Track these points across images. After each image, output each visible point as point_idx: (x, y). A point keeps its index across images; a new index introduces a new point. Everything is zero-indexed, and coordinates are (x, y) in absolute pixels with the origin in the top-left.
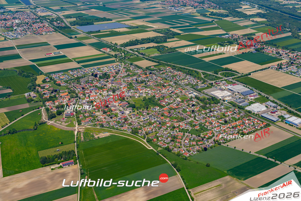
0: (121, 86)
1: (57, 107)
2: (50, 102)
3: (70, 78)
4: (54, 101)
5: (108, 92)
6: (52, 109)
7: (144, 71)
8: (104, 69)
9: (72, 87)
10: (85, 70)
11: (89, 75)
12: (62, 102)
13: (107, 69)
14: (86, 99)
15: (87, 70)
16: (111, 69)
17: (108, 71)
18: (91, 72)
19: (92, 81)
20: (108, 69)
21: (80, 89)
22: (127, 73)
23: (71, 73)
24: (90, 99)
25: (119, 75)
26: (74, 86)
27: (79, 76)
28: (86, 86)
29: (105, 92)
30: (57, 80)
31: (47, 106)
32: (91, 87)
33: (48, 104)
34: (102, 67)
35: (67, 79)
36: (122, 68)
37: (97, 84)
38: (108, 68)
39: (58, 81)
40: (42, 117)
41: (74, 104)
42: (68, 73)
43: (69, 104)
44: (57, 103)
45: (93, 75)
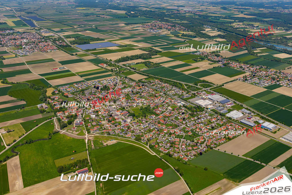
0: (120, 97)
1: (67, 117)
2: (60, 112)
3: (75, 90)
4: (64, 111)
5: (110, 102)
6: (63, 119)
7: (137, 83)
8: (103, 82)
9: (78, 99)
10: (88, 83)
11: (92, 87)
12: (71, 112)
13: (106, 82)
14: (91, 109)
15: (89, 83)
16: (110, 82)
17: (107, 84)
18: (93, 85)
19: (95, 93)
20: (107, 82)
21: (85, 100)
22: (123, 85)
23: (76, 86)
24: (95, 109)
25: (117, 87)
26: (80, 98)
27: (83, 88)
28: (90, 97)
29: (107, 103)
30: (64, 92)
31: (58, 116)
32: (95, 98)
33: (59, 114)
34: (102, 80)
35: (73, 91)
36: (118, 81)
37: (99, 96)
38: (107, 81)
39: (66, 94)
40: (55, 127)
41: (82, 114)
42: (73, 85)
43: (77, 114)
44: (67, 114)
45: (95, 87)
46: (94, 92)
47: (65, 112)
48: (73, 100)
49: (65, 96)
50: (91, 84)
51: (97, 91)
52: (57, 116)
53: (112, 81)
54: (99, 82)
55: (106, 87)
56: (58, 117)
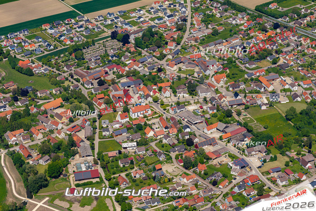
0: (207, 73)
1: (44, 150)
2: (17, 132)
3: (52, 47)
4: (27, 128)
5: (175, 92)
6: (30, 156)
8: (140, 18)
9: (67, 79)
10: (88, 20)
11: (106, 35)
12: (52, 132)
13: (147, 14)
14: (118, 118)
15: (93, 21)
16: (160, 14)
17: (152, 23)
18: (106, 26)
19: (119, 56)
20: (150, 16)
21: (92, 84)
22: (207, 28)
23: (50, 31)
24: (131, 119)
25: (187, 32)
26: (72, 77)
27: (75, 39)
28: (107, 73)
29: (168, 94)
30: (18, 56)
31: (12, 146)
32: (122, 76)
33: (14, 138)
34: (134, 10)
35: (46, 53)
36: (188, 12)
37: (135, 67)
38: (149, 12)
39: (24, 61)
40: (8, 185)
41: (90, 138)
42: (41, 30)
43: (75, 138)
44: (40, 136)
45: (114, 36)
46: (115, 56)
47: (33, 129)
48: (49, 84)
49: (20, 70)
50: (99, 23)
51: (124, 49)
52: (7, 146)
53: (169, 12)
54: (124, 14)
55: (152, 35)
56: (11, 149)
